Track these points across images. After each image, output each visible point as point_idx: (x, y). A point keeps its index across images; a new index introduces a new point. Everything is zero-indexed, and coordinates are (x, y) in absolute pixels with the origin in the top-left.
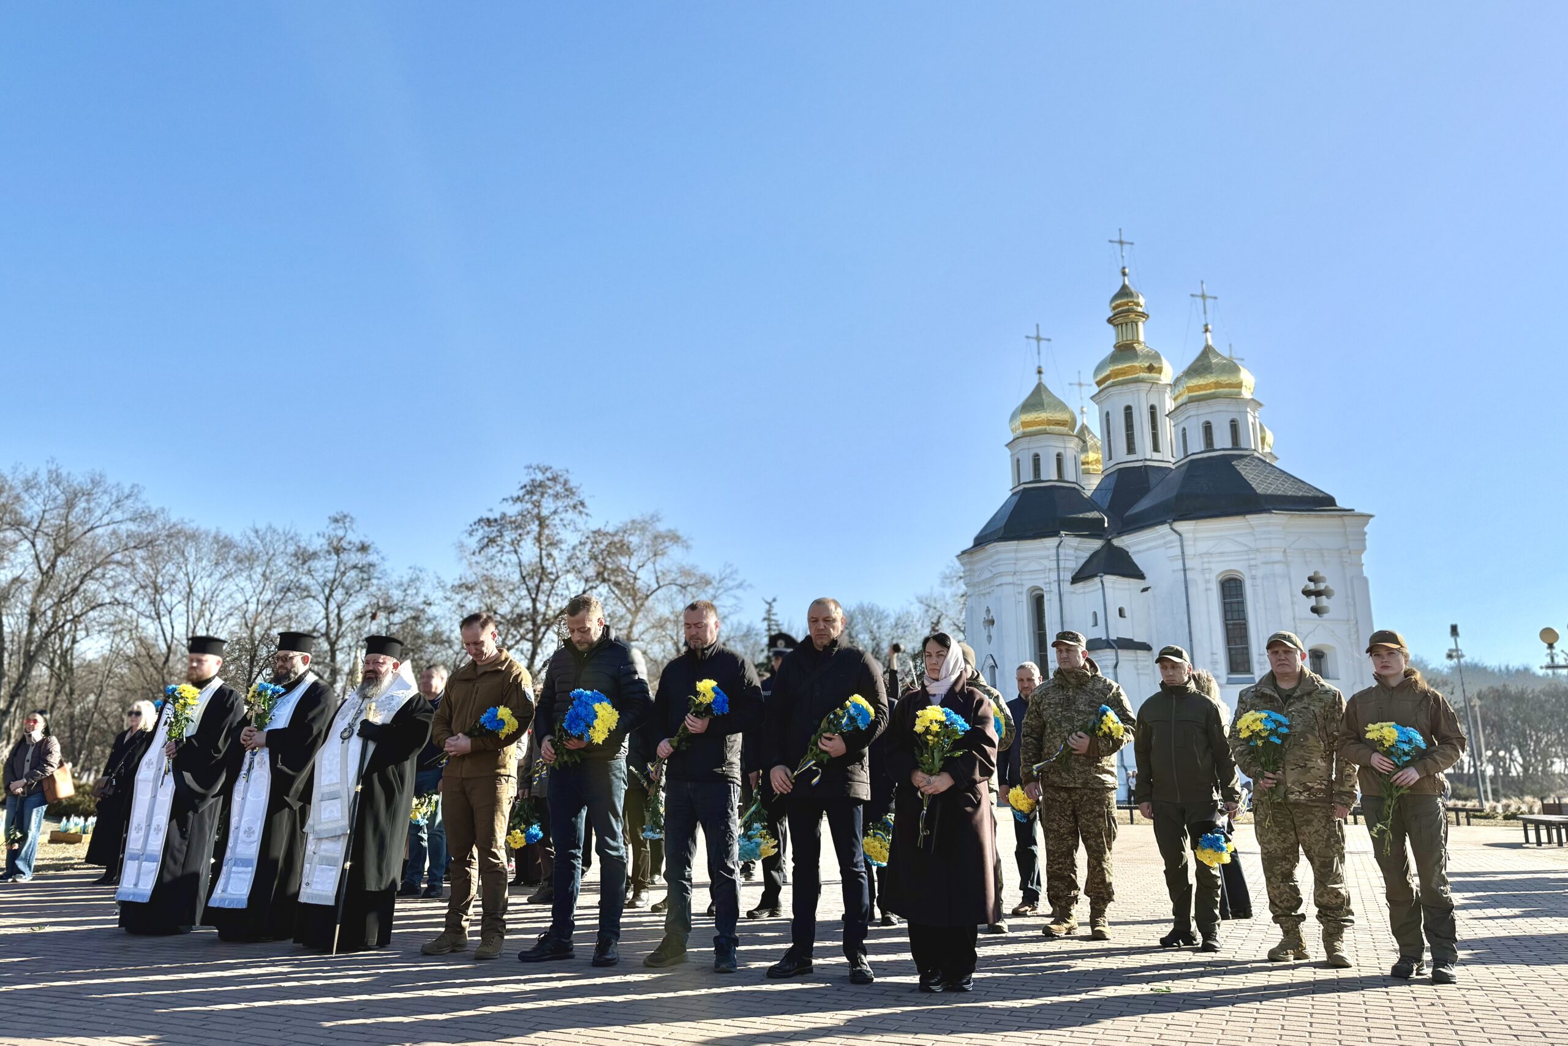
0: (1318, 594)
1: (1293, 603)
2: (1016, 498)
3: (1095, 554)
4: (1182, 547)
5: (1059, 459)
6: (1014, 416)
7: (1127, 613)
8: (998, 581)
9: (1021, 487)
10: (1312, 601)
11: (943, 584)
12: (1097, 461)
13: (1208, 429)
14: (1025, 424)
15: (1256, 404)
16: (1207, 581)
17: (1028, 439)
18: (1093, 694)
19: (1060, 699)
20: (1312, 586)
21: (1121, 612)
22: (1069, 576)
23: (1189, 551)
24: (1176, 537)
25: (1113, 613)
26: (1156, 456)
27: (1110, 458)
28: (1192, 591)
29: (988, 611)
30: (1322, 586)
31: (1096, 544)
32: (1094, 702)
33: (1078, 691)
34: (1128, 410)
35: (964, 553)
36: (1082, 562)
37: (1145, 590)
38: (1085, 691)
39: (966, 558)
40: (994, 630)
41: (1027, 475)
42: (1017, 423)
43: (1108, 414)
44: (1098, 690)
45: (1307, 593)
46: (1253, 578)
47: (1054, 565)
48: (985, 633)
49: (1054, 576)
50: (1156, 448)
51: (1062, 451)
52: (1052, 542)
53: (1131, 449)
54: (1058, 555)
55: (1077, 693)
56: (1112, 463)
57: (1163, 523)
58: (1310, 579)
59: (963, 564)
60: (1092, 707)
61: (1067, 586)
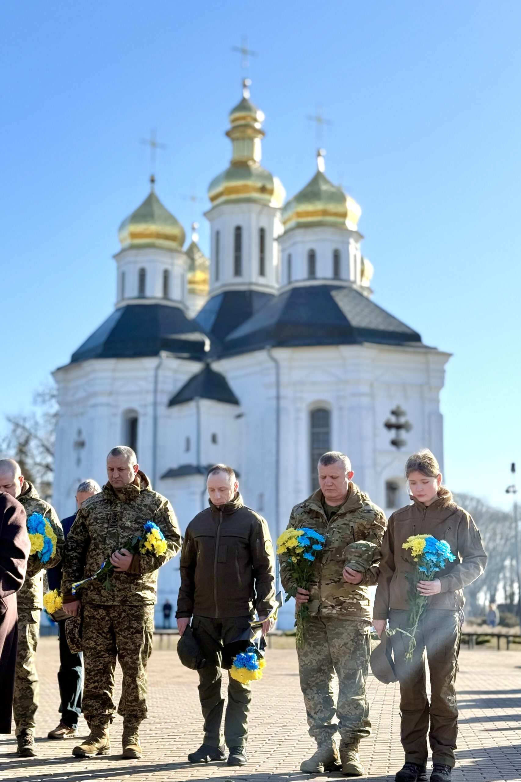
0: (398, 427)
1: (375, 435)
2: (118, 315)
3: (194, 379)
4: (278, 375)
5: (166, 276)
6: (122, 226)
7: (220, 439)
8: (93, 401)
9: (124, 303)
10: (392, 434)
11: (35, 402)
12: (204, 282)
13: (312, 257)
14: (134, 235)
15: (359, 236)
16: (298, 410)
17: (134, 252)
18: (140, 510)
19: (107, 515)
20: (393, 420)
21: (214, 439)
22: (165, 399)
23: (284, 379)
24: (271, 364)
25: (206, 438)
26: (262, 280)
27: (217, 278)
28: (284, 420)
29: (80, 432)
30: (402, 420)
31: (195, 367)
32: (141, 518)
33: (126, 506)
34: (238, 230)
35: (59, 369)
36: (180, 385)
37: (239, 416)
38: (133, 507)
39: (61, 375)
40: (84, 453)
41: (132, 291)
42: (125, 233)
43: (218, 233)
44: (145, 506)
45: (389, 426)
46: (341, 409)
47: (151, 387)
48: (73, 456)
49: (150, 398)
50: (262, 272)
51: (169, 267)
52: (150, 363)
53: (238, 270)
54: (156, 377)
55: (125, 509)
56: (218, 284)
57: (261, 348)
58: (394, 413)
59: (57, 381)
60: (139, 523)
61: (162, 410)
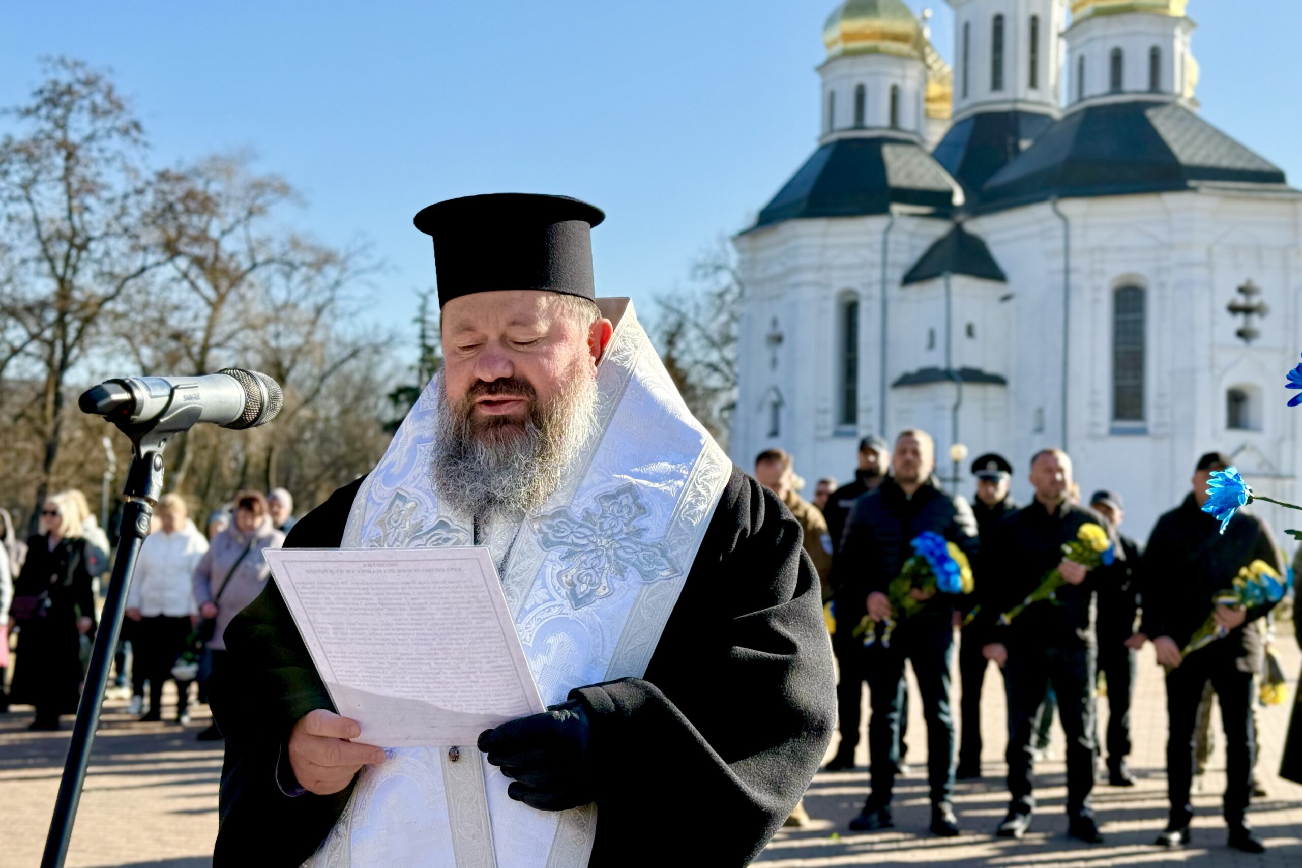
0: (1247, 311)
1: (1213, 323)
2: (826, 154)
3: (938, 245)
4: (1067, 237)
5: (895, 96)
6: (831, 22)
7: (978, 331)
8: (794, 279)
9: (834, 137)
10: (1239, 321)
12: (942, 98)
13: (1117, 59)
14: (847, 37)
15: (1188, 22)
16: (1097, 289)
17: (847, 62)
20: (1241, 300)
21: (970, 331)
22: (897, 274)
23: (1076, 243)
24: (1057, 223)
25: (959, 330)
26: (1033, 95)
27: (965, 94)
28: (1075, 302)
29: (775, 323)
30: (1255, 301)
31: (940, 228)
34: (998, 22)
35: (743, 233)
36: (918, 254)
37: (1006, 298)
39: (746, 242)
40: (782, 352)
41: (845, 118)
42: (835, 32)
43: (967, 27)
45: (1234, 309)
46: (1162, 286)
47: (877, 258)
48: (765, 356)
49: (876, 274)
50: (1033, 83)
51: (899, 82)
52: (875, 224)
53: (997, 83)
54: (885, 243)
56: (966, 103)
57: (1041, 200)
58: (1243, 290)
59: (740, 251)
61: (894, 290)
